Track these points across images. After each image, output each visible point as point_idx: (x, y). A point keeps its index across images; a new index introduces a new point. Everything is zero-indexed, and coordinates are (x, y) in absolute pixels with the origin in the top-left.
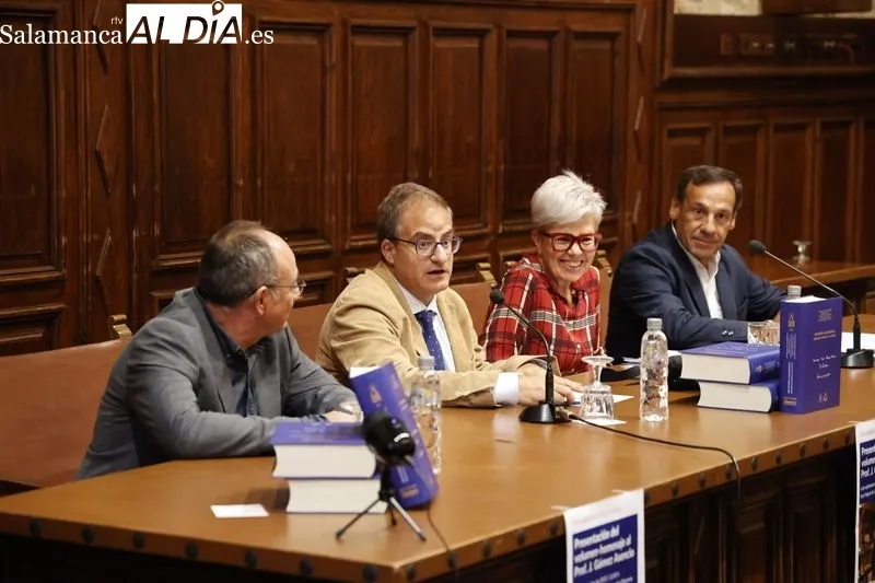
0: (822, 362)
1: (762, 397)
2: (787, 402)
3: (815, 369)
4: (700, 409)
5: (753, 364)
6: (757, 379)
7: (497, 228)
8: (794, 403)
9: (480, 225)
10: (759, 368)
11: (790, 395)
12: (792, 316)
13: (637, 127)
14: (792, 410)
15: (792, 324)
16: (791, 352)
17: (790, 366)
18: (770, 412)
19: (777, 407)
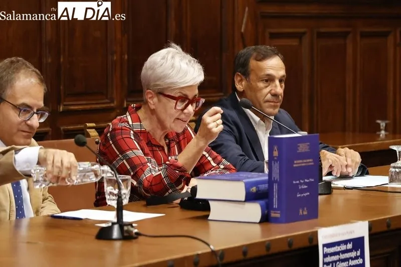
0: (301, 184)
1: (254, 211)
2: (273, 215)
3: (296, 188)
4: (210, 223)
5: (248, 186)
6: (251, 197)
7: (123, 103)
8: (278, 215)
9: (107, 101)
10: (254, 189)
11: (275, 209)
12: (276, 148)
13: (243, 30)
14: (276, 221)
15: (276, 154)
16: (276, 176)
17: (275, 187)
18: (261, 222)
19: (265, 219)
